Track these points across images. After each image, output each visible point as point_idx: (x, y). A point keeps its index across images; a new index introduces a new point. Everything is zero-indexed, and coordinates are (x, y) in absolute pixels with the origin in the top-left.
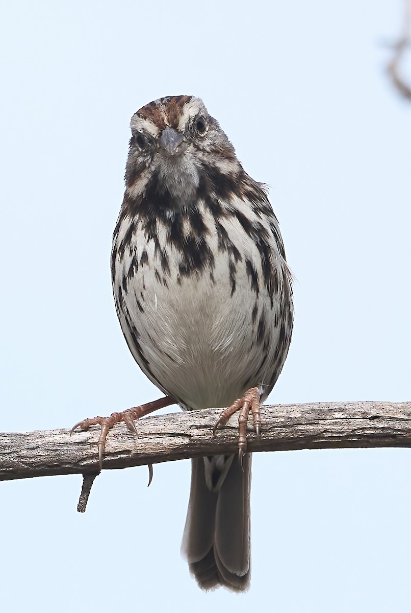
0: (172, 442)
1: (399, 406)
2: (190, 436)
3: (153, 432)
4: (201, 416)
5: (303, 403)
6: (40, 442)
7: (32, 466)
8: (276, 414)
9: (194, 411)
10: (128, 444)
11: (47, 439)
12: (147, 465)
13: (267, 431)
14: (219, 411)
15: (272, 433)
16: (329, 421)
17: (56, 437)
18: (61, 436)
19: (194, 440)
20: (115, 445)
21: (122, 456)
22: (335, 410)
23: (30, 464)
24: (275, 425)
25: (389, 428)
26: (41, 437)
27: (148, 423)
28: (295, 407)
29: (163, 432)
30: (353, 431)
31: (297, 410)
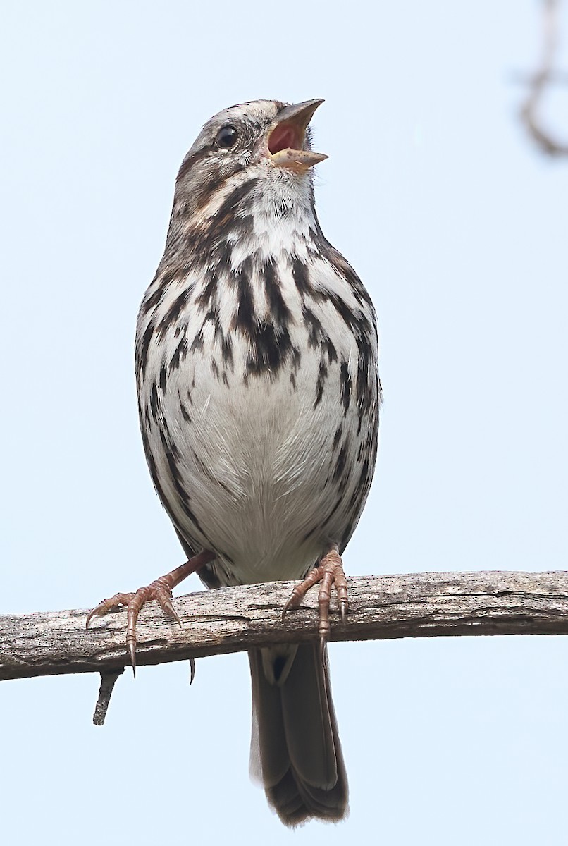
0: (224, 627)
1: (538, 577)
2: (248, 620)
3: (197, 614)
4: (263, 592)
5: (404, 573)
6: (41, 628)
7: (30, 662)
8: (367, 589)
9: (254, 585)
10: (164, 631)
11: (51, 624)
12: (188, 661)
13: (354, 612)
14: (288, 585)
15: (362, 615)
16: (440, 598)
17: (64, 622)
18: (71, 620)
19: (254, 625)
20: (145, 632)
21: (155, 647)
22: (448, 584)
23: (28, 659)
24: (366, 604)
25: (522, 608)
26: (43, 621)
27: (191, 602)
28: (393, 580)
29: (211, 614)
30: (474, 611)
31: (397, 584)
